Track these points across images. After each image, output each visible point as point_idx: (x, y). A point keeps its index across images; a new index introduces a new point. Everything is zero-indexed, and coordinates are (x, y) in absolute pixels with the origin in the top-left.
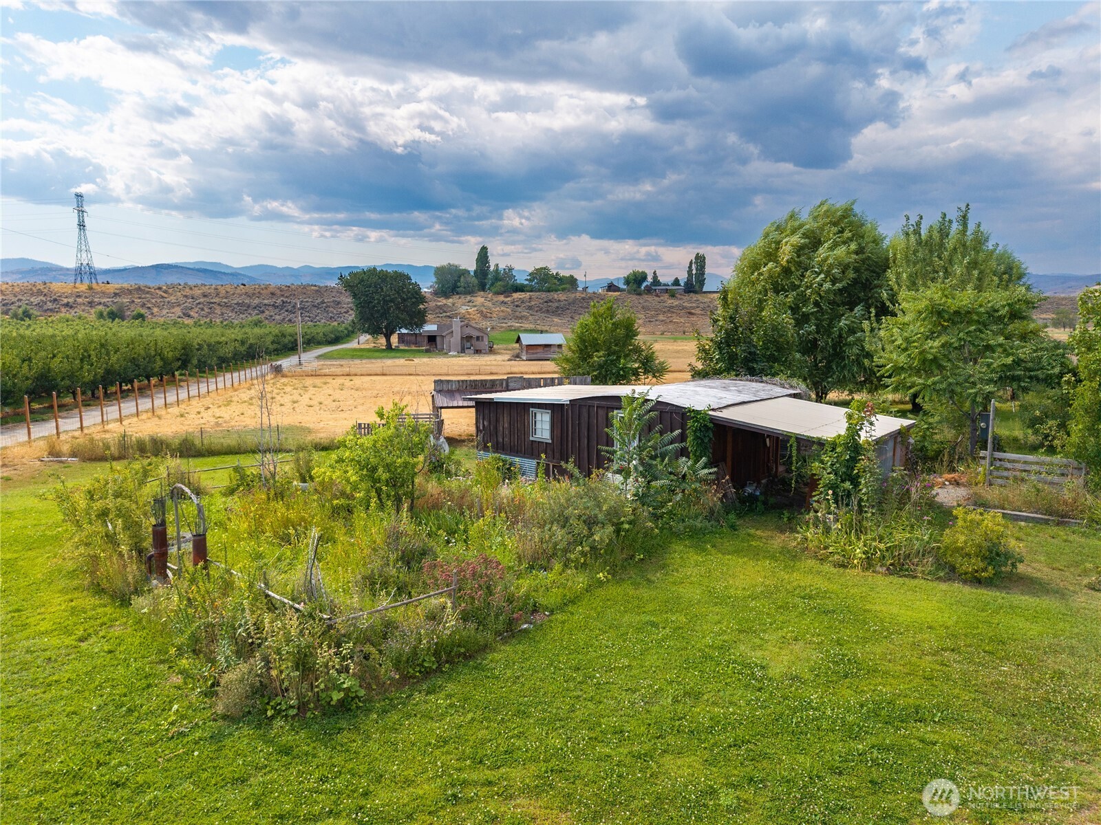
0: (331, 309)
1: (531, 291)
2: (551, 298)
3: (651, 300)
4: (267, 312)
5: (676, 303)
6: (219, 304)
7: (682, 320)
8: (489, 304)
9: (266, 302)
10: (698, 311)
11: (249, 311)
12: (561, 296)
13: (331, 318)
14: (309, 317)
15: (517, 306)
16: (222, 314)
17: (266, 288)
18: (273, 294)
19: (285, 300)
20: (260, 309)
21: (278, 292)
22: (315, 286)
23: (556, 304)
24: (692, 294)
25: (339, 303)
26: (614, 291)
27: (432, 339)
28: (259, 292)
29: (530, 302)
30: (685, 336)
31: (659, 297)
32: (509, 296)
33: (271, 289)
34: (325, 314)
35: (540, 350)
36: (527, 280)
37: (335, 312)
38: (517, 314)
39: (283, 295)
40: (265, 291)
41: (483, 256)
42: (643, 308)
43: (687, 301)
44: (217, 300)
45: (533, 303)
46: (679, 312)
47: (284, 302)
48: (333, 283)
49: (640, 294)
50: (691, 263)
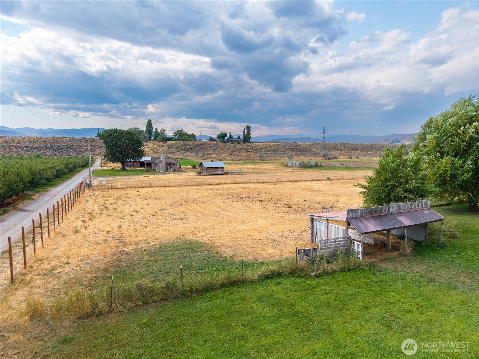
0: (77, 149)
1: (176, 141)
2: (185, 144)
3: (230, 145)
4: (42, 151)
5: (241, 147)
6: (15, 147)
7: (245, 154)
8: (156, 146)
9: (41, 145)
10: (250, 150)
11: (32, 150)
12: (190, 143)
13: (77, 153)
14: (66, 153)
15: (170, 147)
16: (17, 152)
17: (41, 139)
18: (45, 141)
19: (52, 144)
20: (38, 149)
21: (48, 141)
22: (68, 138)
23: (189, 147)
24: (247, 143)
25: (81, 146)
26: (213, 141)
27: (149, 164)
28: (37, 141)
29: (176, 146)
30: (248, 161)
31: (233, 144)
32: (165, 143)
33: (44, 139)
34: (74, 152)
35: (213, 170)
36: (173, 135)
37: (79, 150)
38: (171, 151)
39: (50, 142)
40: (40, 140)
41: (149, 124)
42: (227, 149)
43: (246, 146)
44: (13, 144)
45: (178, 146)
46: (243, 150)
47: (51, 146)
48: (94, 136)
49: (225, 142)
50: (244, 130)
